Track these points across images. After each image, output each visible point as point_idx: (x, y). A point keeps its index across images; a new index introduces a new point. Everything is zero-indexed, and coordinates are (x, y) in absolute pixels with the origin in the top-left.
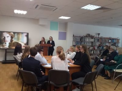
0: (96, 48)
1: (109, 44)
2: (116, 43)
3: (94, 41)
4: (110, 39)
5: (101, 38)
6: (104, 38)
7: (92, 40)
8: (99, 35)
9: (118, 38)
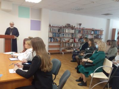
0: (77, 40)
1: (92, 36)
2: (99, 35)
3: (75, 32)
4: (93, 31)
5: (83, 29)
6: (86, 29)
7: (73, 31)
8: (80, 26)
9: (102, 30)
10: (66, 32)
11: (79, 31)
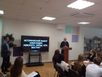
3: (101, 43)
10: (95, 43)
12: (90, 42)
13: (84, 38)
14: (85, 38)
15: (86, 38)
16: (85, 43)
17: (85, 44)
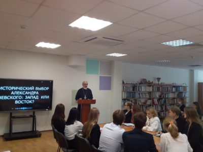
8: (159, 81)
10: (142, 90)
11: (158, 87)
12: (133, 90)
13: (121, 83)
14: (123, 83)
15: (125, 83)
16: (123, 91)
17: (124, 93)
